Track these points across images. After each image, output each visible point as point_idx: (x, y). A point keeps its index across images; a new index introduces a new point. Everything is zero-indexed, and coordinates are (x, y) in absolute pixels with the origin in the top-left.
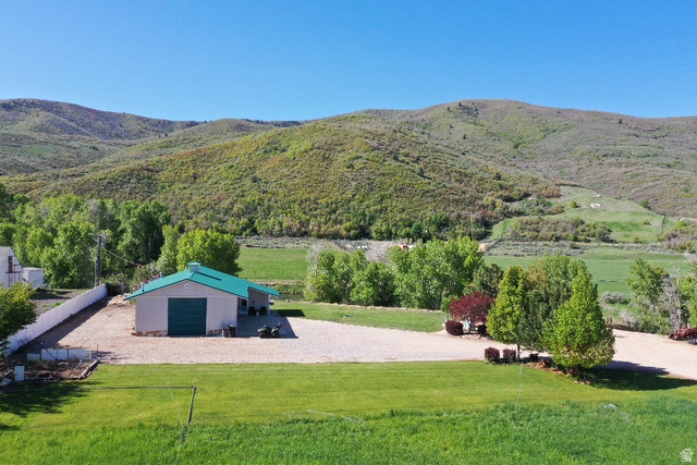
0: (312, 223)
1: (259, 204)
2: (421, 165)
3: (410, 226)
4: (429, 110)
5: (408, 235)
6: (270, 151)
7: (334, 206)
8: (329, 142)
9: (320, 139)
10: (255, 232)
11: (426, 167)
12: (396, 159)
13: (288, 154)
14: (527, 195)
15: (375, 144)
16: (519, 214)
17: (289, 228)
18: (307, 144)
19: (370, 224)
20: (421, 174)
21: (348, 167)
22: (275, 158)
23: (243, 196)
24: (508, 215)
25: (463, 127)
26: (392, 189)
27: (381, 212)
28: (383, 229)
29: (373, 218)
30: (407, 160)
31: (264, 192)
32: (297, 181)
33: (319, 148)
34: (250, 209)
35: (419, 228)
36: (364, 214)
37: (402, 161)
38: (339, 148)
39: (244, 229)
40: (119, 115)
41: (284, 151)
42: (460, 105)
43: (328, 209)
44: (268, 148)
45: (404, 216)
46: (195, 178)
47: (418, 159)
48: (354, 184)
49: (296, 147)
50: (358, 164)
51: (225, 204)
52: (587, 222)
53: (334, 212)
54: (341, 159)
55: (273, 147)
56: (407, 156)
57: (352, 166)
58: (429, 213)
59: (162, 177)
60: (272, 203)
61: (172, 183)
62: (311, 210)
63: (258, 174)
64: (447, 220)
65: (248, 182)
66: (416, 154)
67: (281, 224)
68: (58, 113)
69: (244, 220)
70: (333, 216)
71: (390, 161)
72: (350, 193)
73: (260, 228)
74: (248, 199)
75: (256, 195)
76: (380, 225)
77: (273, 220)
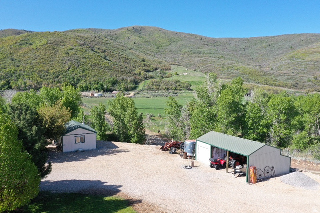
0: (44, 83)
1: (14, 73)
2: (106, 54)
3: (98, 84)
4: (120, 30)
5: (97, 88)
6: (23, 44)
7: (58, 74)
8: (57, 40)
9: (52, 39)
10: (10, 88)
11: (108, 55)
12: (92, 50)
13: (34, 46)
14: (156, 69)
15: (82, 42)
16: (152, 78)
17: (31, 86)
18: (44, 41)
19: (77, 83)
20: (105, 58)
21: (66, 54)
22: (26, 48)
23: (5, 69)
24: (146, 78)
25: (135, 38)
26: (89, 65)
27: (83, 76)
28: (84, 85)
29: (78, 80)
30: (99, 51)
31: (18, 66)
32: (38, 60)
33: (51, 44)
34: (8, 76)
35: (102, 86)
36: (74, 78)
37: (96, 52)
38: (62, 44)
39: (3, 87)
41: (31, 44)
42: (134, 28)
43: (54, 76)
44: (22, 43)
45: (95, 79)
47: (105, 51)
48: (69, 62)
49: (37, 43)
50: (72, 52)
52: (181, 81)
53: (58, 77)
54: (63, 50)
55: (27, 42)
56: (99, 49)
57: (69, 54)
58: (108, 78)
60: (22, 73)
62: (44, 76)
63: (15, 57)
64: (117, 81)
65: (9, 61)
66: (104, 49)
67: (25, 84)
70: (57, 79)
71: (89, 51)
72: (67, 67)
73: (13, 86)
74: (8, 70)
75: (13, 68)
76: (82, 83)
77: (20, 82)
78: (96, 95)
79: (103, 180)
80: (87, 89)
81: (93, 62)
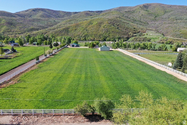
1: (87, 35)
3: (113, 39)
8: (101, 22)
9: (99, 21)
10: (86, 40)
13: (93, 25)
14: (139, 32)
15: (110, 22)
16: (136, 36)
17: (92, 39)
18: (96, 22)
20: (118, 28)
22: (91, 25)
25: (143, 12)
26: (111, 32)
27: (108, 36)
31: (88, 32)
32: (94, 30)
33: (99, 23)
34: (85, 36)
36: (105, 37)
37: (115, 26)
38: (103, 23)
39: (84, 40)
40: (58, 11)
41: (92, 24)
44: (89, 23)
45: (112, 37)
46: (76, 30)
47: (119, 25)
49: (94, 23)
50: (105, 27)
51: (81, 35)
53: (100, 36)
54: (102, 25)
56: (116, 24)
58: (117, 36)
59: (70, 30)
61: (72, 31)
62: (96, 36)
63: (87, 29)
64: (120, 37)
65: (85, 31)
67: (90, 39)
69: (84, 38)
71: (112, 26)
72: (103, 32)
73: (87, 39)
74: (85, 34)
75: (86, 33)
76: (108, 39)
77: (89, 38)
78: (111, 43)
80: (109, 40)
81: (113, 30)
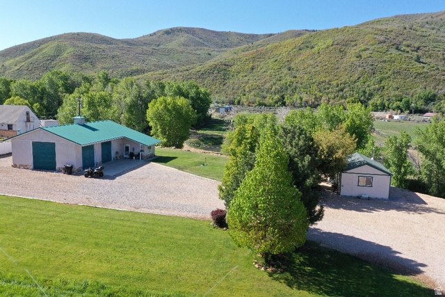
0: (323, 98)
1: (289, 85)
2: (420, 53)
3: (401, 101)
5: (398, 107)
6: (303, 48)
7: (343, 86)
8: (346, 39)
9: (340, 37)
10: (284, 104)
11: (424, 54)
12: (397, 48)
13: (315, 50)
15: (382, 38)
17: (307, 102)
18: (329, 42)
19: (369, 99)
20: (418, 60)
21: (357, 57)
22: (306, 53)
23: (280, 80)
26: (390, 73)
27: (378, 90)
28: (379, 102)
29: (371, 95)
30: (408, 49)
31: (295, 77)
32: (318, 69)
33: (337, 44)
34: (283, 90)
35: (408, 103)
36: (365, 92)
37: (404, 51)
38: (353, 43)
39: (276, 102)
40: (227, 33)
41: (313, 47)
43: (337, 89)
44: (302, 46)
45: (397, 93)
46: (253, 69)
47: (418, 48)
48: (360, 69)
49: (321, 45)
50: (365, 55)
51: (268, 85)
53: (342, 90)
54: (352, 51)
55: (308, 45)
56: (408, 46)
57: (361, 56)
58: (418, 91)
59: (233, 69)
60: (299, 85)
61: (239, 73)
62: (325, 89)
63: (293, 65)
64: (435, 96)
65: (285, 71)
66: (417, 45)
67: (301, 99)
68: (194, 34)
69: (277, 97)
70: (341, 93)
71: (393, 51)
72: (356, 76)
73: (288, 102)
74: (283, 82)
75: (289, 79)
76: (377, 100)
77: (296, 96)
78: (396, 117)
79: (394, 249)
80: (383, 108)
81: (396, 66)
